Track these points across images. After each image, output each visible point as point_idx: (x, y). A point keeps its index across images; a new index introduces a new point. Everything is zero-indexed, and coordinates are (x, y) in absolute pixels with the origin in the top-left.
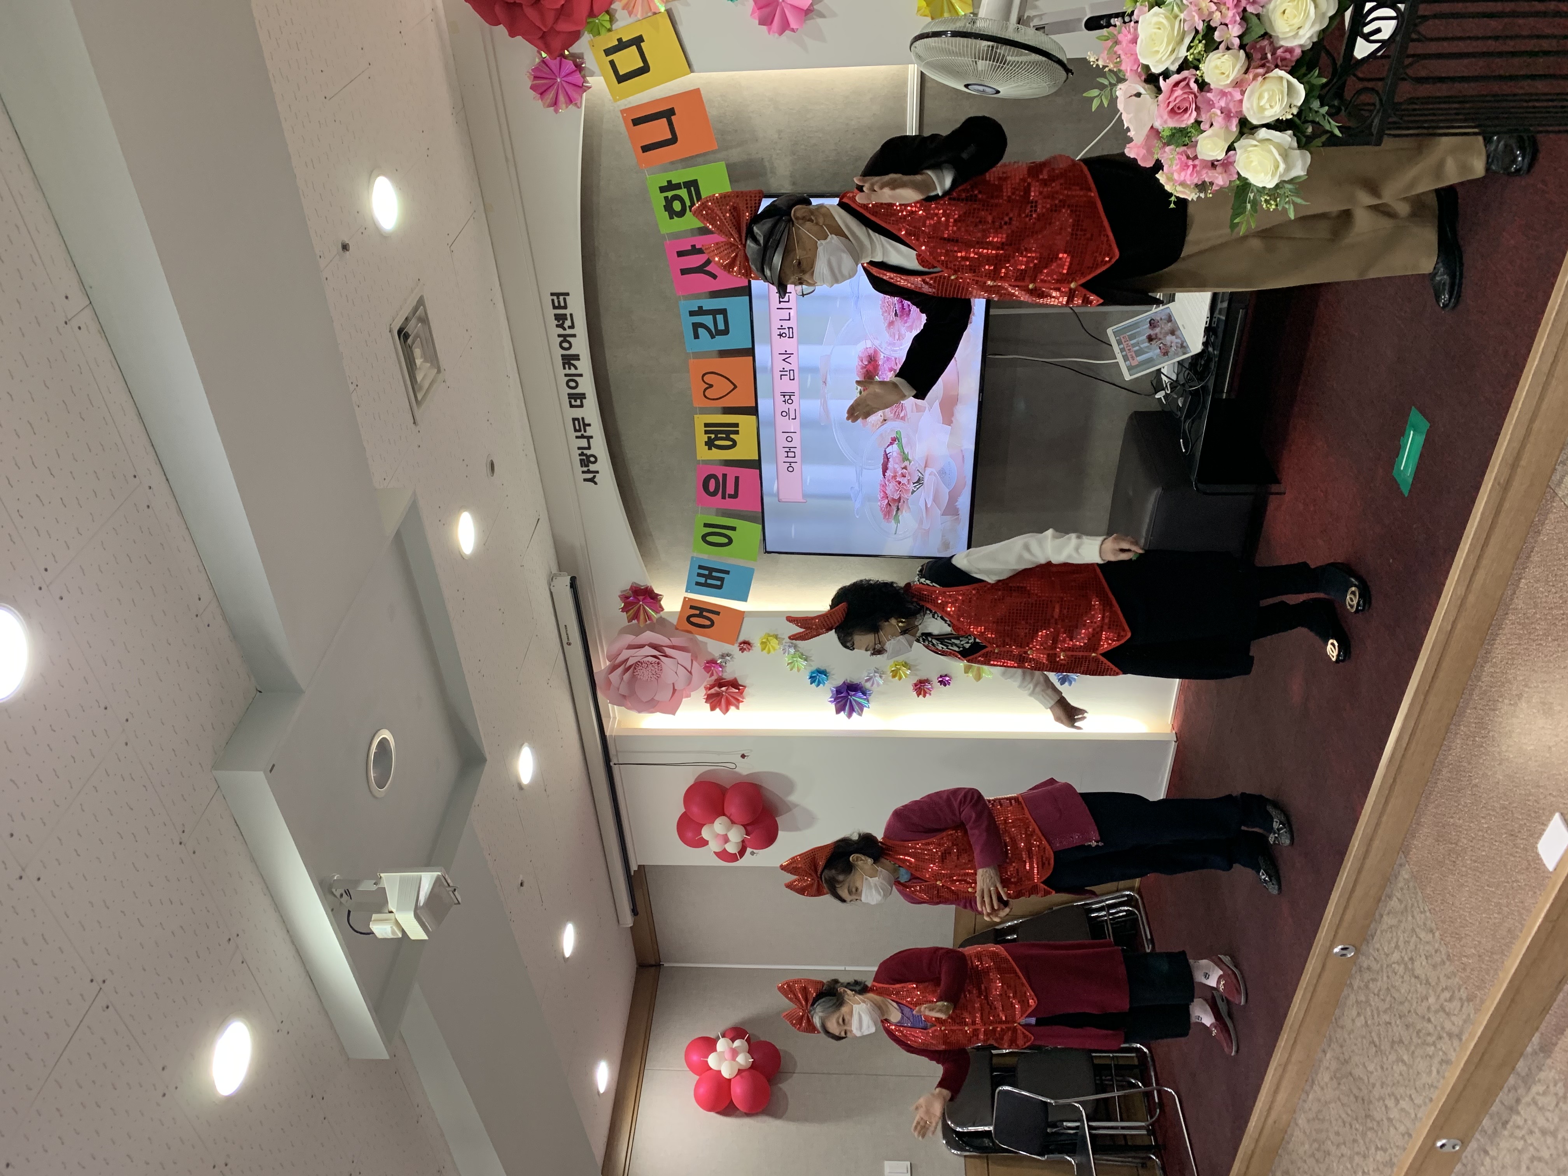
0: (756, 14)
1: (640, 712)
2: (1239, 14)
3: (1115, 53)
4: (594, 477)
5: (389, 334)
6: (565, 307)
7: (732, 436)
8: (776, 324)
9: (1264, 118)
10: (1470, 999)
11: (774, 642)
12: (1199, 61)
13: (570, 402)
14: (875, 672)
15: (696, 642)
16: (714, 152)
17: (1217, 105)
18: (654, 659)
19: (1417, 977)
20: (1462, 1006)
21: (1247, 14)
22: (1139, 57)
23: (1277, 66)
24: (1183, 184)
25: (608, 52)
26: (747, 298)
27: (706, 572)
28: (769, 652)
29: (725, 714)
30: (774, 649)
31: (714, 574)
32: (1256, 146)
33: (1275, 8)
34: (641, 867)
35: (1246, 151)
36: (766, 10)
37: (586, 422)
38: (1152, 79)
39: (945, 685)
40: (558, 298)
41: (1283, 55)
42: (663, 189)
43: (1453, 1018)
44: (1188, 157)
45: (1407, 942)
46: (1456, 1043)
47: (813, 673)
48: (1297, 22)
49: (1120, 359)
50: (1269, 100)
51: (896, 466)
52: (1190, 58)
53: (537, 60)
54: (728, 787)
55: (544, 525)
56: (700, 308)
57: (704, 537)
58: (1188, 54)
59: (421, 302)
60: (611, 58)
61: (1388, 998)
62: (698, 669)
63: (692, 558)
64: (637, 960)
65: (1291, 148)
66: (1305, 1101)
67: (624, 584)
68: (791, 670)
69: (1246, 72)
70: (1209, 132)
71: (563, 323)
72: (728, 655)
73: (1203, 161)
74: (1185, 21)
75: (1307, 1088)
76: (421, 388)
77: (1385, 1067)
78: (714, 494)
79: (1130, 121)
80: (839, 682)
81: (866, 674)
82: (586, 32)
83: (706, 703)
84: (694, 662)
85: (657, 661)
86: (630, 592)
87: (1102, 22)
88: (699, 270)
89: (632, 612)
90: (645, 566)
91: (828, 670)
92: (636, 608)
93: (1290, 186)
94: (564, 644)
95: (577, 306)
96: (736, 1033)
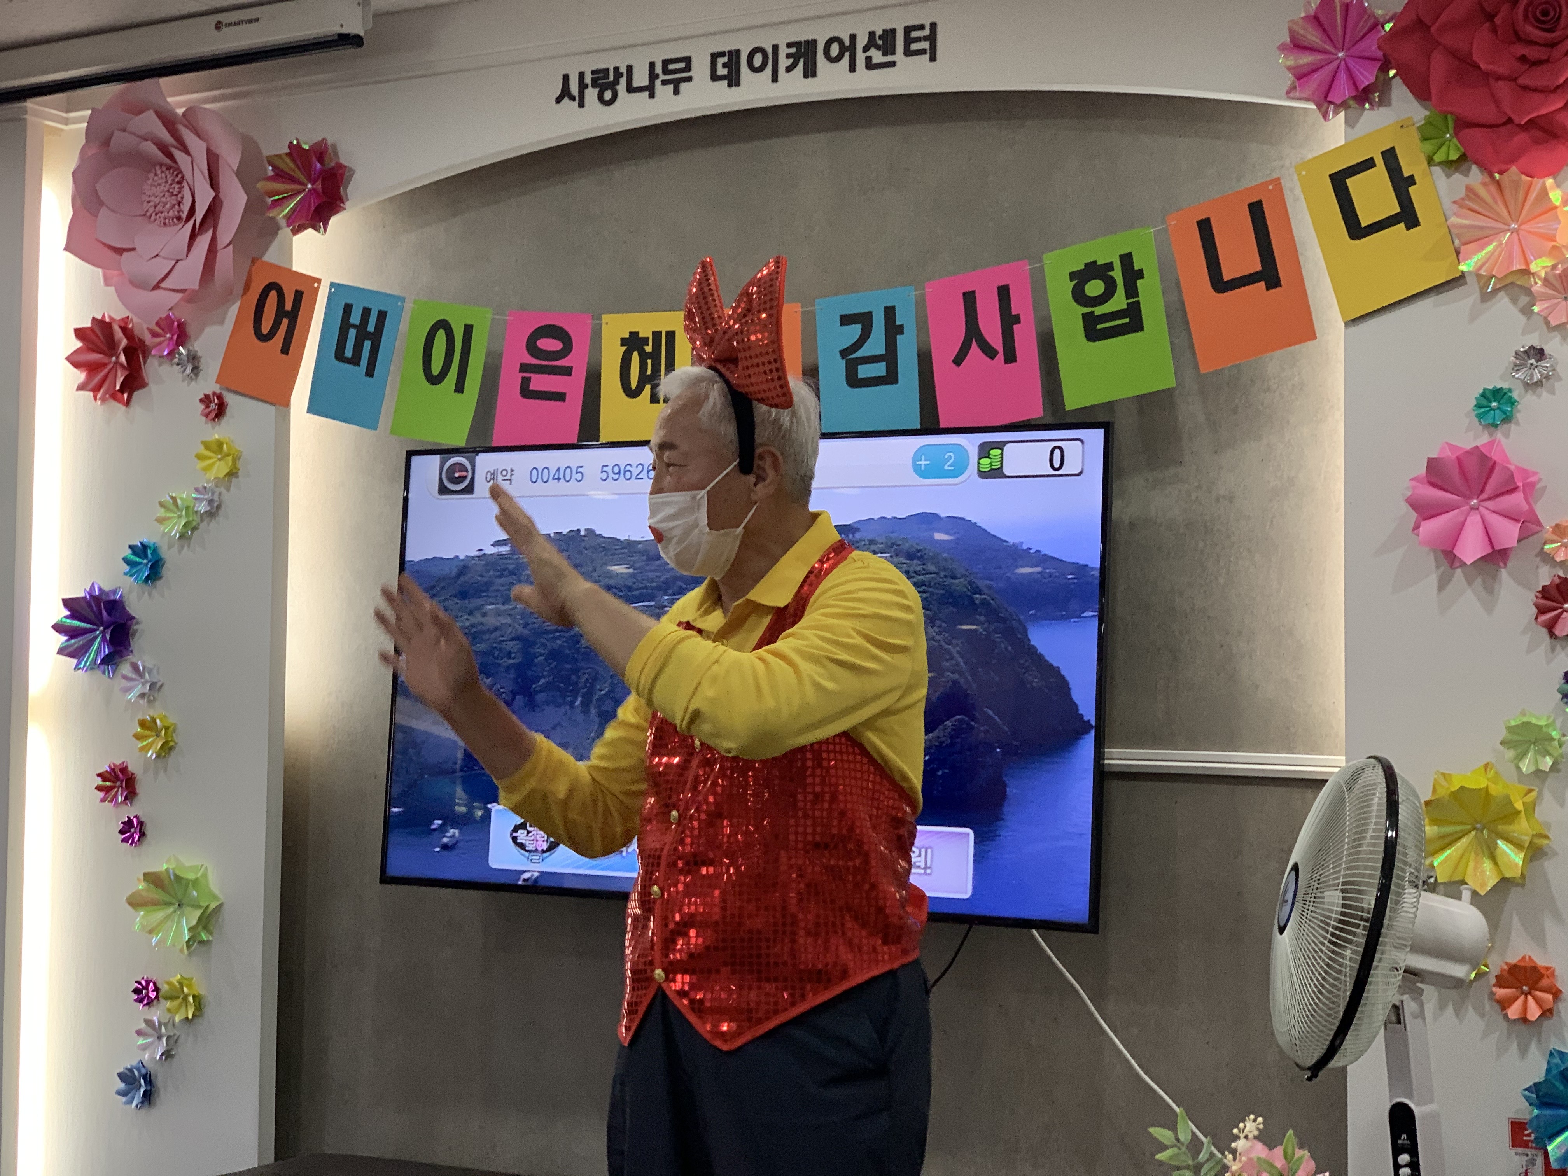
0: (1448, 454)
1: (74, 173)
4: (573, 98)
6: (908, 53)
7: (647, 388)
11: (221, 469)
13: (722, 54)
14: (153, 685)
15: (226, 298)
16: (1196, 367)
18: (186, 208)
25: (1390, 156)
26: (917, 426)
27: (371, 328)
28: (200, 457)
29: (68, 359)
30: (206, 469)
31: (368, 344)
36: (1451, 473)
37: (683, 86)
39: (122, 832)
40: (925, 38)
42: (1127, 259)
47: (155, 551)
53: (1379, 13)
56: (900, 330)
57: (443, 324)
60: (1379, 161)
62: (166, 303)
63: (403, 299)
67: (351, 153)
68: (162, 505)
71: (878, 48)
78: (532, 347)
80: (134, 607)
81: (149, 665)
82: (1427, 113)
83: (94, 319)
84: (180, 295)
85: (184, 215)
86: (333, 164)
87: (1404, 1136)
88: (973, 332)
89: (288, 165)
90: (391, 199)
91: (159, 583)
92: (298, 174)
94: (220, 15)
95: (910, 76)
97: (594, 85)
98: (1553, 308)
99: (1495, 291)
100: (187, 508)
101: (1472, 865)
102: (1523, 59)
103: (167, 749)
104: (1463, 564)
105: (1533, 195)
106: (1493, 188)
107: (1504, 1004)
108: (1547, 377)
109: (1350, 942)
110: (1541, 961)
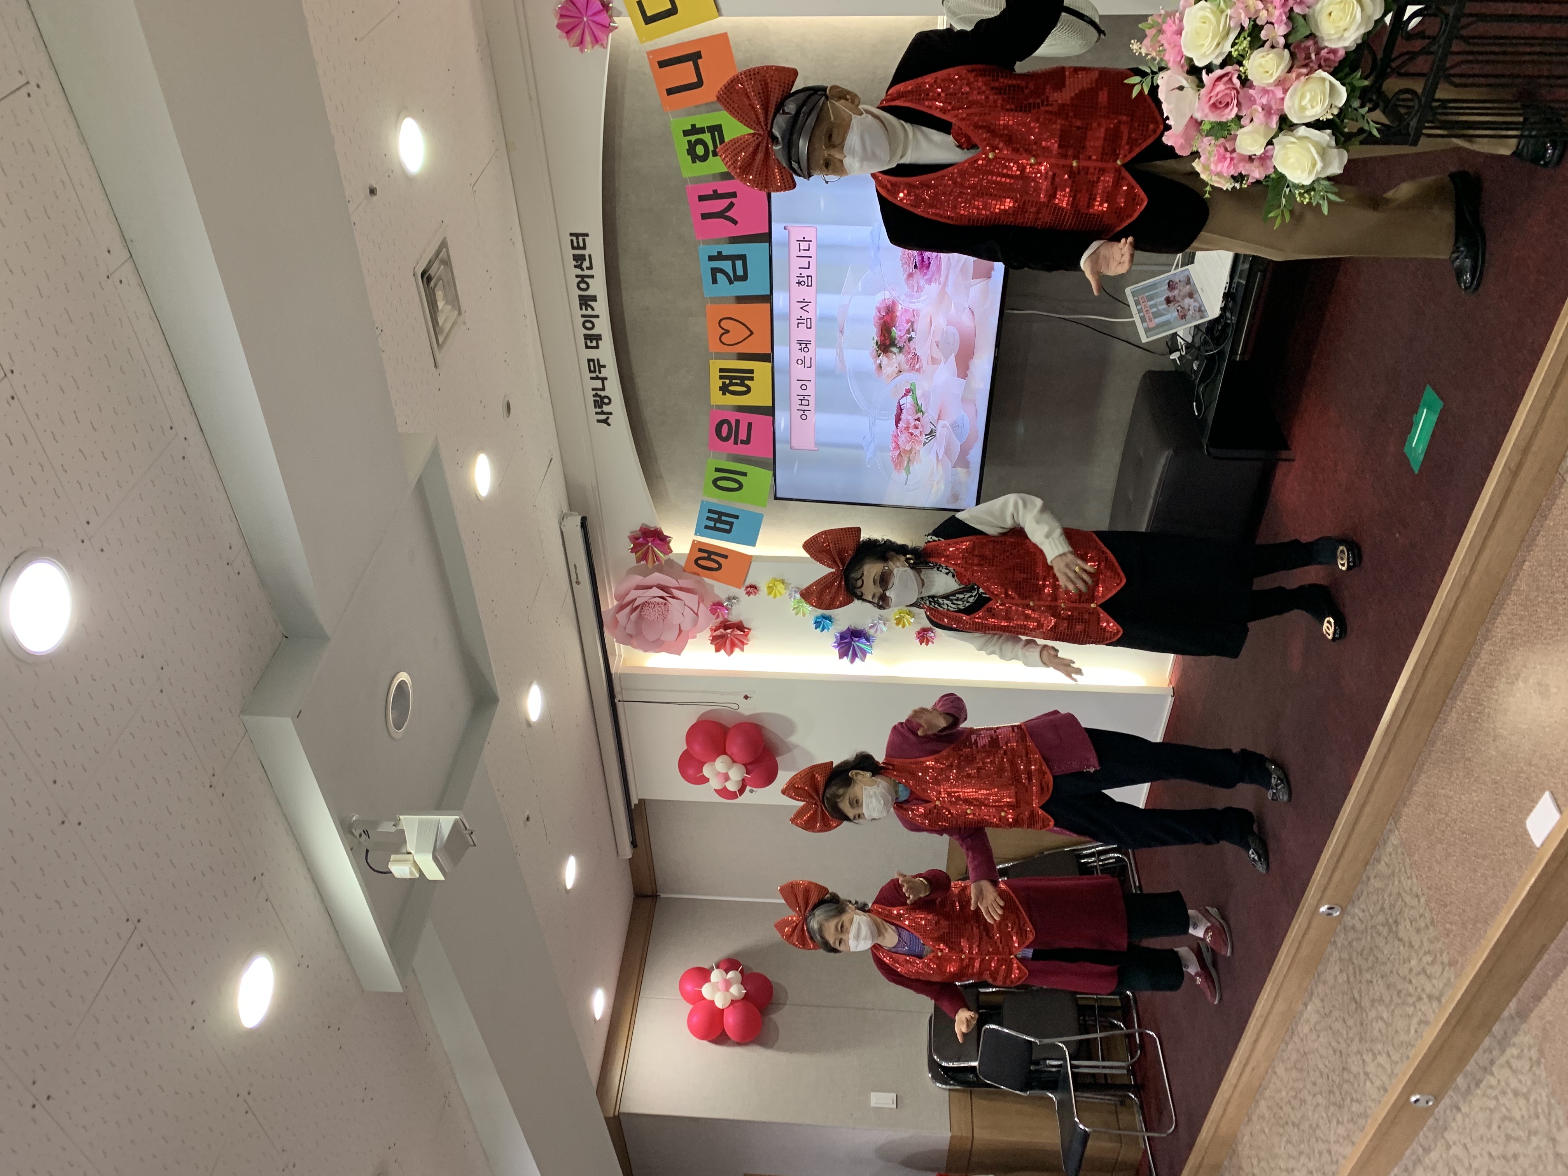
1: (646, 651)
2: (1285, 13)
3: (1159, 41)
4: (608, 418)
5: (413, 278)
6: (584, 248)
7: (746, 382)
8: (795, 272)
9: (1305, 117)
10: (1451, 964)
11: (780, 587)
12: (1243, 56)
13: (586, 343)
14: (879, 619)
15: (703, 584)
17: (1258, 102)
18: (661, 600)
19: (1400, 940)
20: (1443, 970)
21: (1294, 15)
22: (1183, 49)
23: (1320, 67)
24: (1219, 174)
26: (767, 244)
27: (716, 516)
28: (775, 596)
29: (729, 655)
30: (781, 594)
31: (724, 518)
32: (1293, 143)
33: (1321, 8)
34: (642, 802)
35: (1284, 147)
37: (602, 363)
38: (1194, 71)
40: (577, 239)
41: (1327, 56)
42: (686, 133)
43: (1434, 981)
44: (1226, 149)
45: (1392, 906)
46: (1435, 1004)
48: (1343, 24)
49: (1136, 318)
50: (1311, 101)
51: (909, 417)
52: (1235, 54)
54: (730, 726)
55: (557, 465)
56: (720, 253)
57: (715, 482)
58: (1233, 50)
59: (444, 245)
61: (1371, 958)
62: (704, 611)
63: (702, 501)
64: (635, 889)
65: (1329, 146)
66: (1283, 1051)
67: (634, 525)
69: (1289, 71)
70: (1248, 128)
71: (582, 263)
72: (734, 598)
73: (1240, 155)
74: (1231, 18)
75: (1287, 1038)
76: (442, 331)
77: (1365, 1023)
78: (726, 439)
79: (1170, 111)
80: (844, 628)
81: (872, 622)
83: (711, 644)
84: (701, 604)
85: (664, 602)
86: (640, 533)
88: (721, 215)
89: (641, 553)
90: (655, 506)
92: (644, 549)
93: (1326, 183)
94: (573, 583)
95: (595, 248)
96: (730, 964)
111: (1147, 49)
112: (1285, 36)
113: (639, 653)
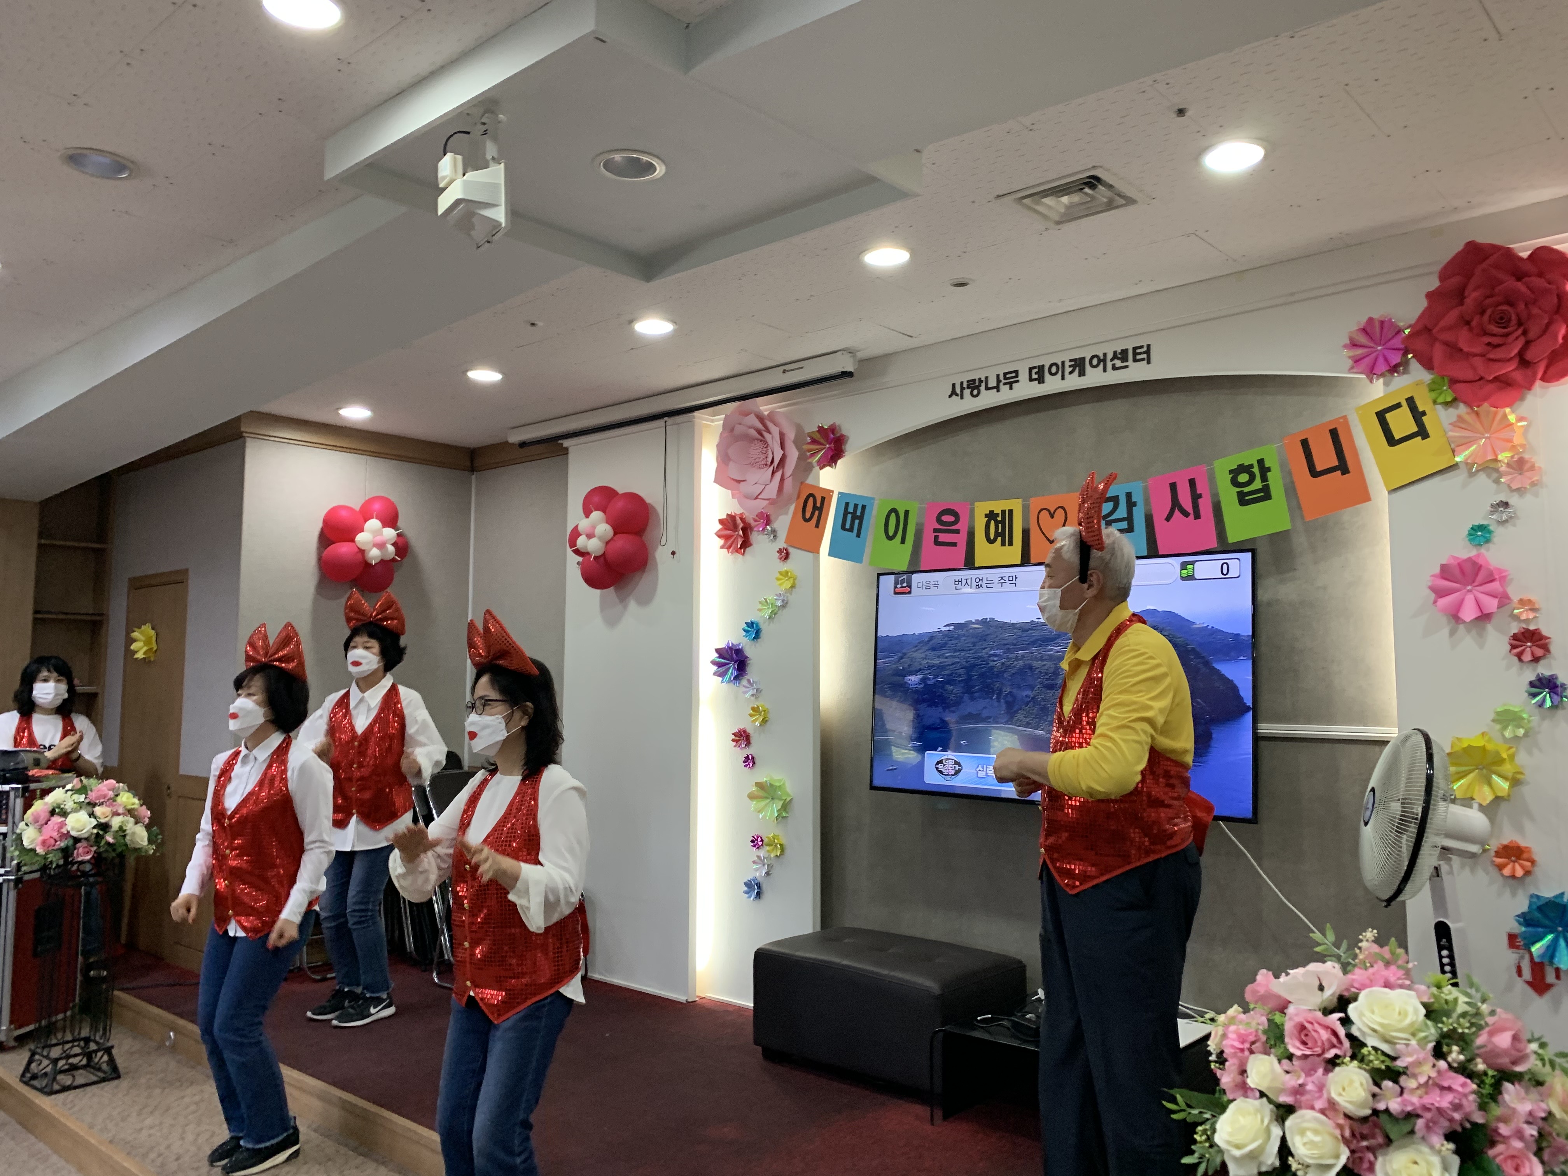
0: (1452, 562)
1: (718, 446)
2: (1414, 1109)
3: (1376, 962)
4: (957, 395)
5: (1091, 166)
6: (1135, 361)
7: (999, 538)
9: (1293, 1135)
11: (788, 584)
12: (1362, 1060)
13: (1034, 368)
14: (757, 690)
15: (788, 503)
16: (1302, 517)
17: (1309, 1079)
18: (770, 460)
21: (1412, 1120)
22: (1367, 990)
23: (1352, 1152)
24: (1224, 1036)
25: (1411, 401)
26: (1145, 554)
27: (858, 513)
28: (778, 579)
29: (716, 534)
30: (780, 585)
31: (857, 521)
32: (1262, 1121)
34: (565, 451)
35: (1258, 1111)
36: (1457, 572)
37: (1014, 385)
38: (1343, 1003)
39: (744, 762)
40: (1144, 353)
41: (1366, 1161)
42: (1261, 462)
44: (1253, 1043)
47: (757, 625)
50: (1313, 1142)
52: (1365, 1051)
53: (1401, 324)
54: (644, 538)
55: (908, 343)
56: (1135, 504)
57: (894, 510)
58: (1370, 1049)
59: (1130, 201)
60: (1404, 404)
62: (760, 505)
63: (873, 499)
64: (479, 449)
65: (1260, 1165)
67: (847, 429)
68: (760, 602)
70: (1278, 1069)
71: (1119, 359)
73: (1247, 1059)
74: (1407, 1045)
76: (1038, 203)
78: (939, 520)
79: (1295, 977)
80: (748, 652)
81: (755, 680)
82: (1432, 376)
83: (728, 514)
84: (767, 502)
85: (769, 463)
86: (838, 435)
87: (1444, 940)
88: (1176, 503)
89: (817, 437)
90: (866, 450)
91: (759, 640)
92: (822, 440)
93: (1218, 1160)
94: (785, 366)
95: (1136, 372)
96: (402, 547)
97: (968, 387)
98: (1512, 480)
99: (1477, 471)
100: (772, 604)
101: (1477, 788)
102: (1489, 344)
103: (764, 721)
104: (1464, 622)
105: (1499, 417)
106: (1474, 416)
107: (1500, 867)
108: (1511, 518)
109: (1406, 831)
110: (1523, 843)
111: (1367, 949)
112: (1387, 1111)
113: (715, 440)
